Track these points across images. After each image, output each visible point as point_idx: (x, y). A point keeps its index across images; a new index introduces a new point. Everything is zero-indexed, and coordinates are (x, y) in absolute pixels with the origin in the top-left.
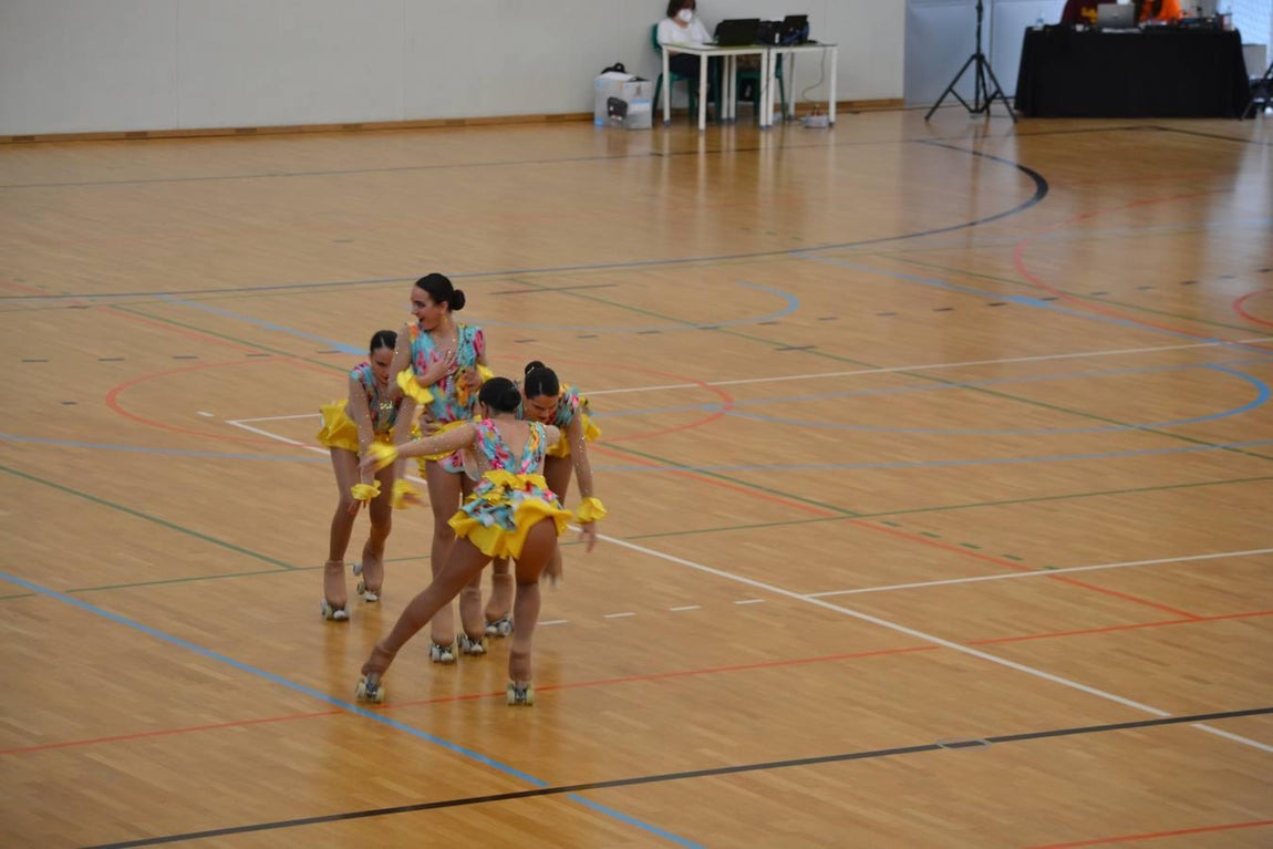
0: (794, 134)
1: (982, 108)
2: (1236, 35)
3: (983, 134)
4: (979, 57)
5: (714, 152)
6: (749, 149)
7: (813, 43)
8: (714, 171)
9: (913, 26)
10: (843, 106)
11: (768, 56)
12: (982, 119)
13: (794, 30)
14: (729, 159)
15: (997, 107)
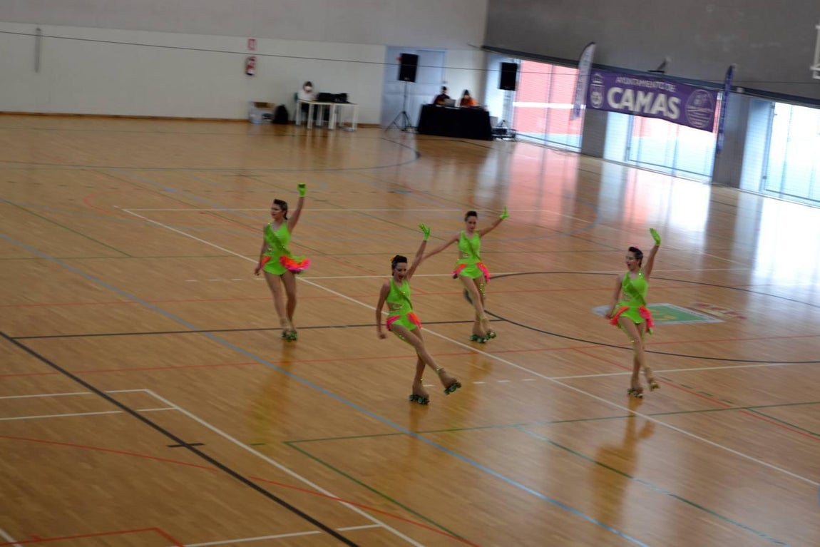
0: (341, 133)
1: (404, 130)
2: (487, 113)
3: (404, 138)
4: (404, 113)
5: (313, 136)
6: (325, 136)
7: (348, 103)
8: (313, 143)
9: (385, 100)
10: (360, 126)
11: (334, 106)
12: (404, 133)
13: (342, 98)
14: (319, 139)
15: (410, 130)
